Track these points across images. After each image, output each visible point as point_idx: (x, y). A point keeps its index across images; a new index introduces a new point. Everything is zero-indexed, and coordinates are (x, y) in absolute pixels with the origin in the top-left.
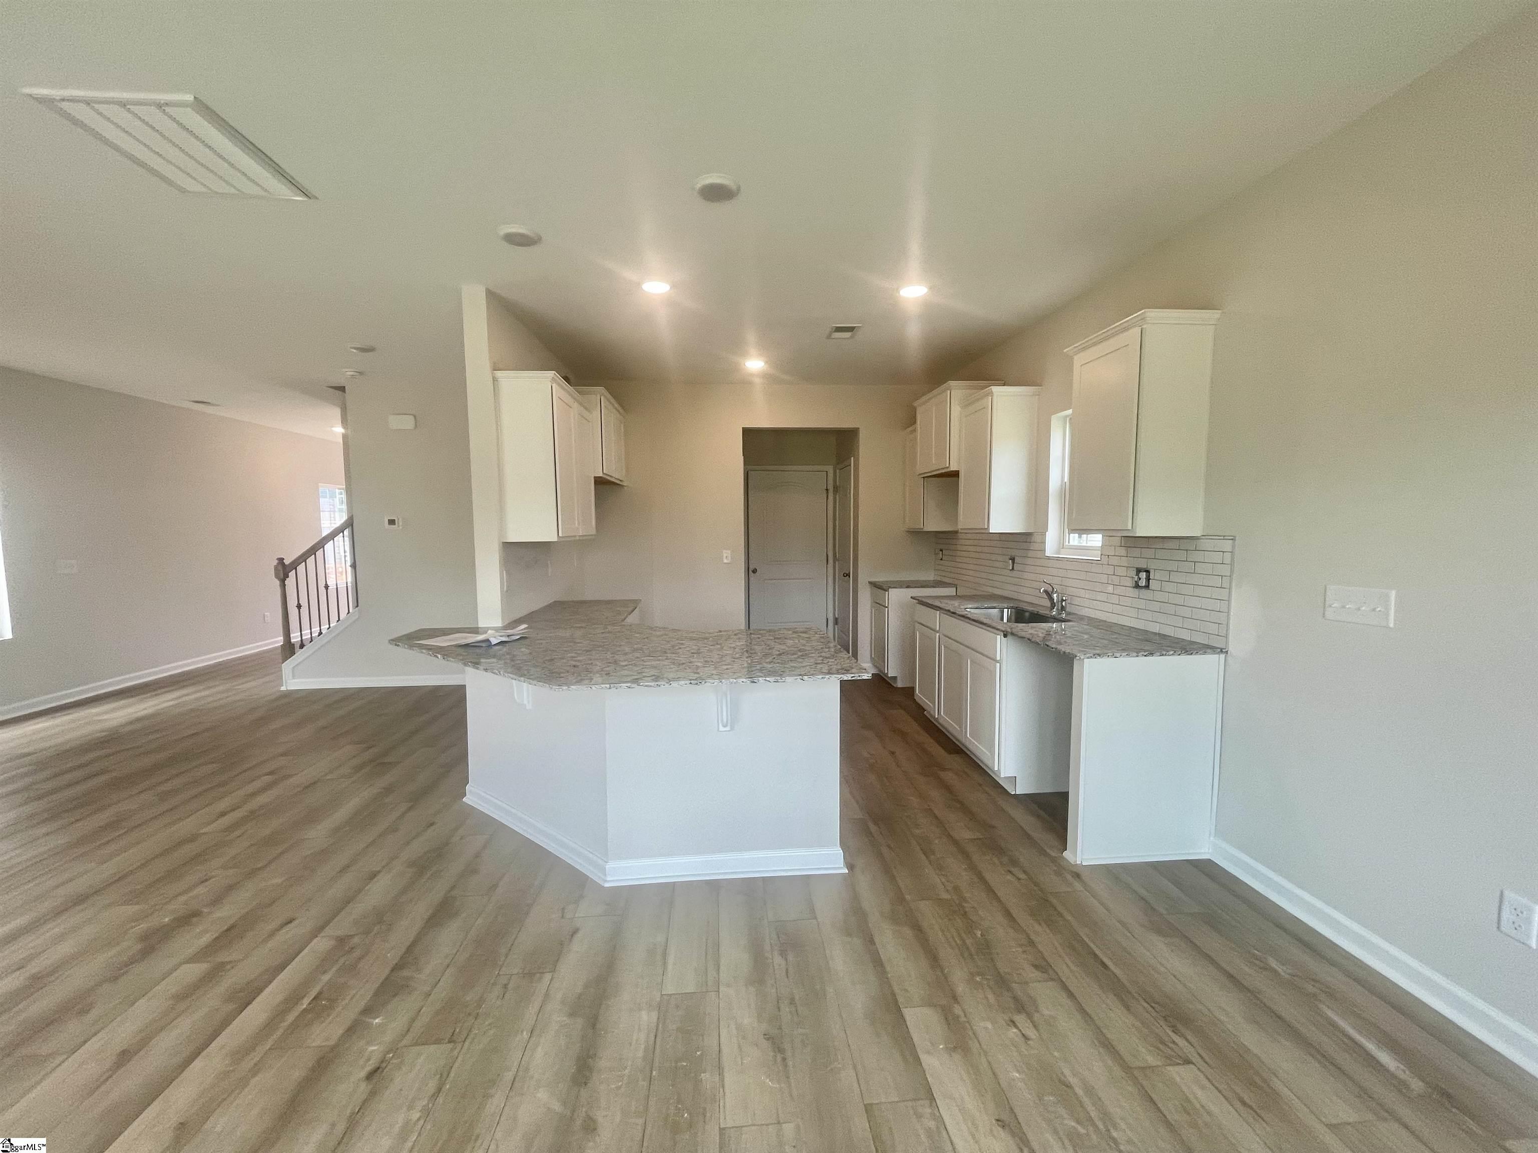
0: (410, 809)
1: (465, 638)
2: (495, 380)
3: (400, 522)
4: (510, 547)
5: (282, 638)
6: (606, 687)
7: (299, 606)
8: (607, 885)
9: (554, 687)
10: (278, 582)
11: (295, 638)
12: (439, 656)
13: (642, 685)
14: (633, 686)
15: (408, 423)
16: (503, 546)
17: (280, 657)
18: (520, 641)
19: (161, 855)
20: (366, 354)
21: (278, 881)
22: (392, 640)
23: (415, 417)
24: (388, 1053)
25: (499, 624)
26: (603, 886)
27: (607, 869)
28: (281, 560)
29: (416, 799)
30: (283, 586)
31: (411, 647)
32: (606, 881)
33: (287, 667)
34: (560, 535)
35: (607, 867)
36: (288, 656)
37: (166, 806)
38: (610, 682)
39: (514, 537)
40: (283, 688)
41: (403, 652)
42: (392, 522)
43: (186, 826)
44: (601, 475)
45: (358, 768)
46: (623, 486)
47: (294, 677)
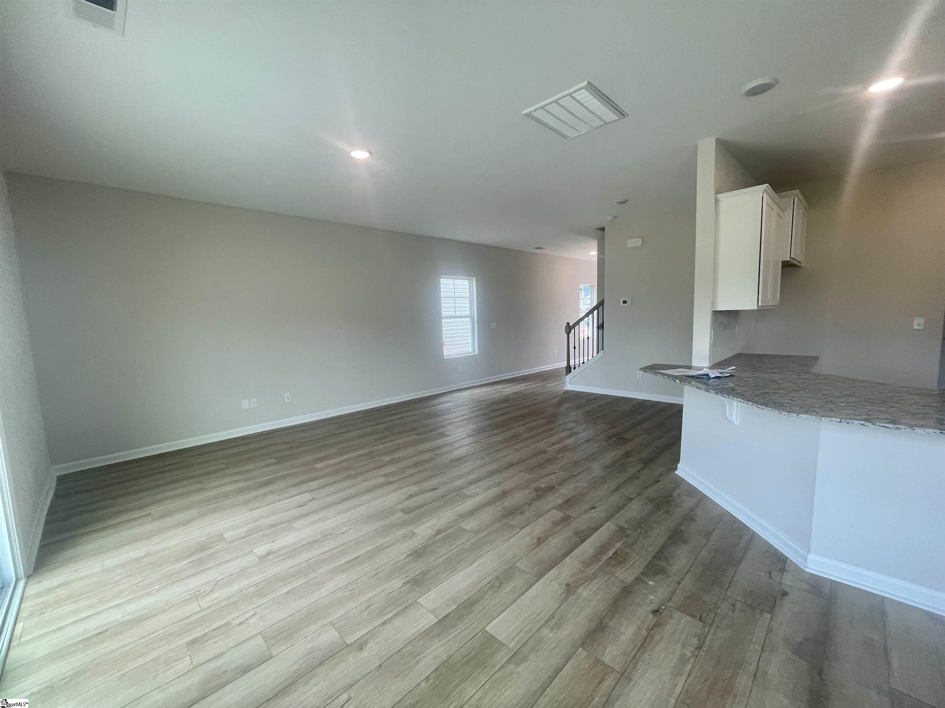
0: (644, 468)
1: (686, 372)
2: (717, 201)
3: (629, 302)
4: (717, 314)
5: (566, 362)
6: (836, 421)
7: (575, 348)
8: (807, 570)
9: (783, 413)
10: (566, 335)
11: (572, 363)
12: (677, 381)
13: (878, 425)
14: (867, 424)
15: (637, 242)
16: (713, 314)
17: (564, 372)
18: (729, 378)
19: (536, 455)
20: (623, 205)
21: (584, 485)
22: (641, 368)
23: (642, 238)
24: (662, 605)
25: (707, 365)
26: (804, 570)
27: (808, 559)
28: (568, 323)
29: (647, 462)
30: (568, 337)
31: (656, 373)
32: (806, 567)
33: (568, 378)
34: (760, 305)
35: (809, 557)
36: (569, 373)
37: (531, 434)
38: (842, 417)
39: (721, 307)
40: (565, 389)
41: (649, 376)
42: (625, 302)
43: (541, 445)
44: (788, 259)
45: (610, 438)
46: (801, 267)
47: (570, 384)
